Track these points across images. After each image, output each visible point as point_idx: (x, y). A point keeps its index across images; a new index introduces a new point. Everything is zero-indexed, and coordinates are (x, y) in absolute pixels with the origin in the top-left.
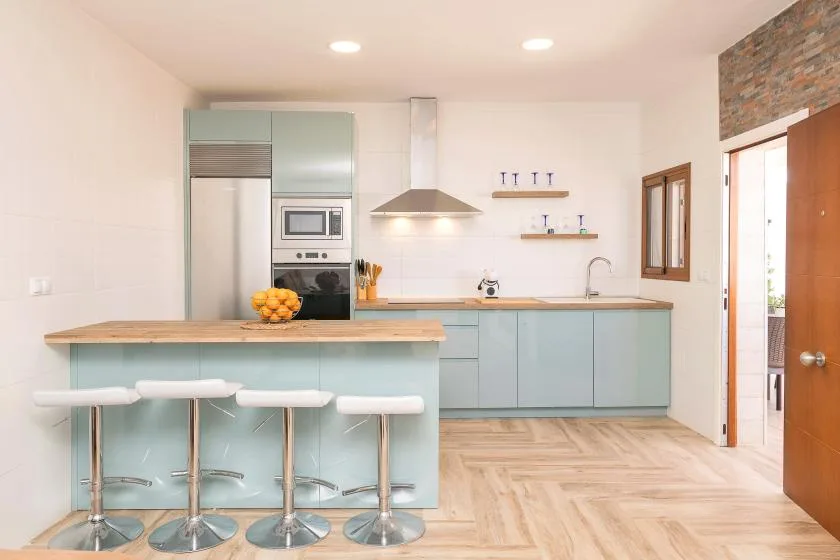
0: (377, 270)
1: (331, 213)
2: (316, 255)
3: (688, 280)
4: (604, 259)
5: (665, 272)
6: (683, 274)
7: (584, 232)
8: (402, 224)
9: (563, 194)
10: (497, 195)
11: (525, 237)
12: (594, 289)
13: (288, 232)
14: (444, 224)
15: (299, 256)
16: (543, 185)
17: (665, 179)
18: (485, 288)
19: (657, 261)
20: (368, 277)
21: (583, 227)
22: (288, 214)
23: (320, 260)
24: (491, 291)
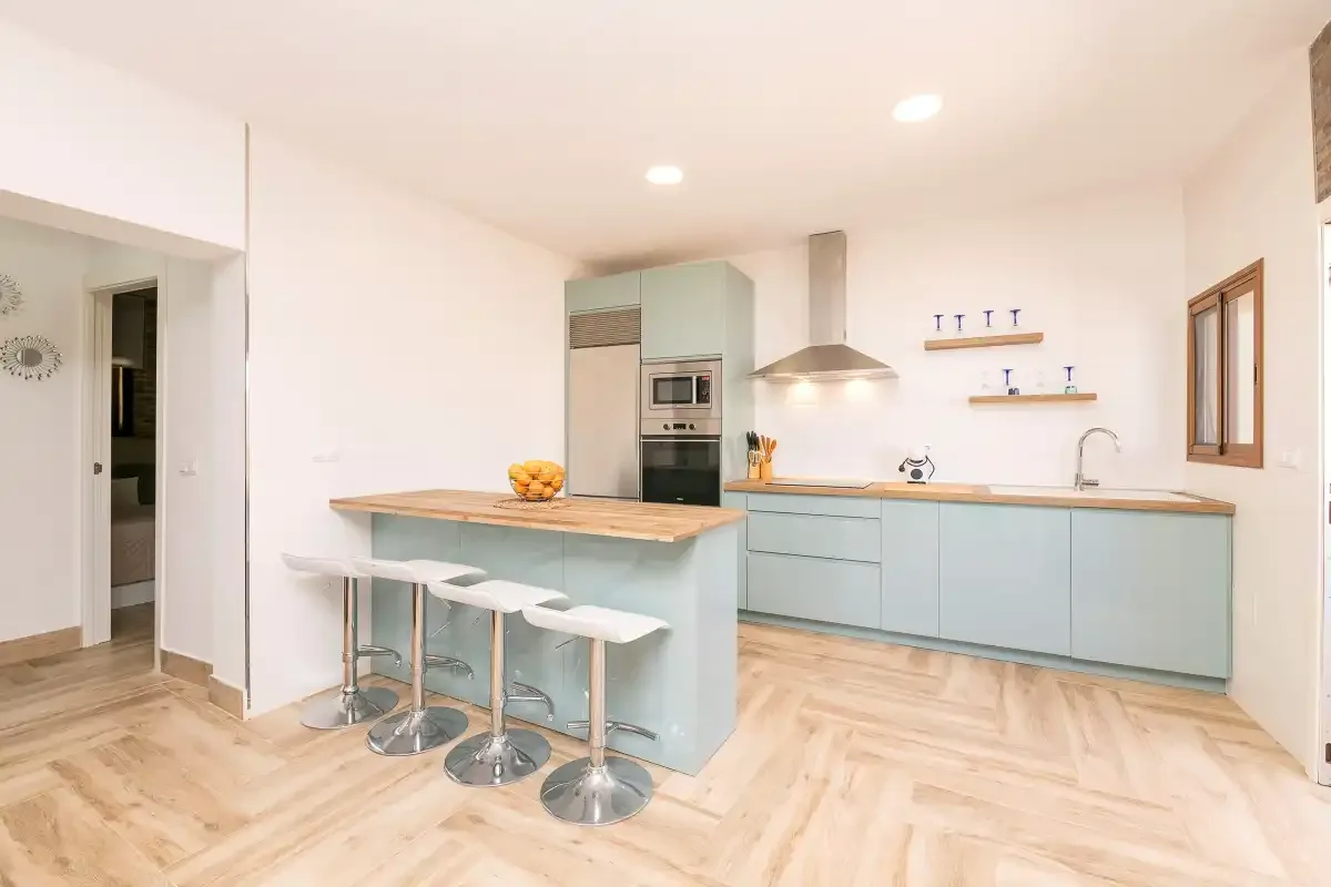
0: (772, 446)
1: (698, 379)
2: (683, 426)
3: (1261, 465)
4: (1104, 431)
5: (1223, 451)
6: (1254, 457)
7: (1071, 391)
8: (804, 390)
9: (1036, 339)
10: (931, 347)
11: (974, 400)
12: (1088, 476)
13: (656, 402)
14: (857, 387)
15: (666, 427)
16: (1002, 326)
17: (1221, 298)
18: (909, 469)
19: (1210, 433)
20: (762, 453)
21: (1070, 384)
22: (656, 381)
23: (687, 431)
24: (917, 474)
